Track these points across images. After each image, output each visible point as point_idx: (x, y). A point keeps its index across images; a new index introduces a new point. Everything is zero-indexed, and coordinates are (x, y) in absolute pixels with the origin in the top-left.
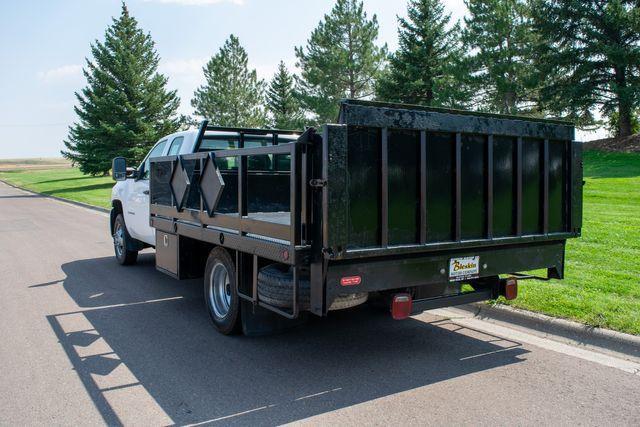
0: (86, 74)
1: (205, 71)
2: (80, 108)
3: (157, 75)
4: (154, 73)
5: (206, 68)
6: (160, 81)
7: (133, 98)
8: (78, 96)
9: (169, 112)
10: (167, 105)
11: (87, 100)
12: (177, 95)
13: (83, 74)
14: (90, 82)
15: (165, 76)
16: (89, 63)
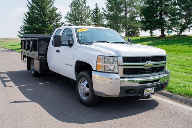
1: (70, 6)
2: (25, 18)
4: (52, 6)
7: (45, 15)
8: (25, 14)
9: (58, 21)
10: (57, 18)
11: (28, 16)
13: (27, 6)
14: (29, 9)
15: (56, 7)
16: (29, 2)
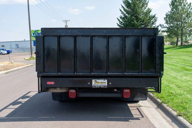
0: (121, 10)
1: (170, 5)
2: (119, 23)
3: (148, 8)
4: (147, 8)
5: (170, 4)
6: (149, 11)
7: (137, 19)
8: (118, 19)
9: (153, 23)
10: (152, 21)
11: (121, 20)
12: (156, 16)
13: (120, 11)
14: (122, 14)
15: (151, 9)
16: (122, 6)
